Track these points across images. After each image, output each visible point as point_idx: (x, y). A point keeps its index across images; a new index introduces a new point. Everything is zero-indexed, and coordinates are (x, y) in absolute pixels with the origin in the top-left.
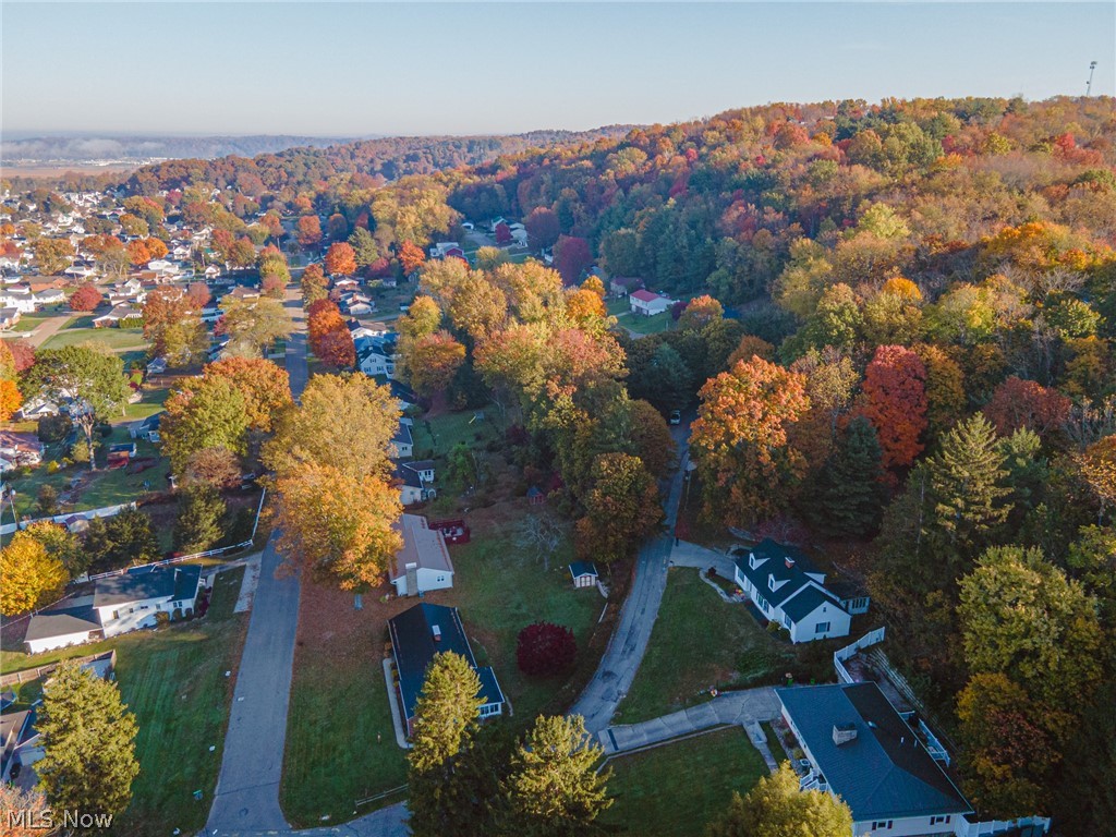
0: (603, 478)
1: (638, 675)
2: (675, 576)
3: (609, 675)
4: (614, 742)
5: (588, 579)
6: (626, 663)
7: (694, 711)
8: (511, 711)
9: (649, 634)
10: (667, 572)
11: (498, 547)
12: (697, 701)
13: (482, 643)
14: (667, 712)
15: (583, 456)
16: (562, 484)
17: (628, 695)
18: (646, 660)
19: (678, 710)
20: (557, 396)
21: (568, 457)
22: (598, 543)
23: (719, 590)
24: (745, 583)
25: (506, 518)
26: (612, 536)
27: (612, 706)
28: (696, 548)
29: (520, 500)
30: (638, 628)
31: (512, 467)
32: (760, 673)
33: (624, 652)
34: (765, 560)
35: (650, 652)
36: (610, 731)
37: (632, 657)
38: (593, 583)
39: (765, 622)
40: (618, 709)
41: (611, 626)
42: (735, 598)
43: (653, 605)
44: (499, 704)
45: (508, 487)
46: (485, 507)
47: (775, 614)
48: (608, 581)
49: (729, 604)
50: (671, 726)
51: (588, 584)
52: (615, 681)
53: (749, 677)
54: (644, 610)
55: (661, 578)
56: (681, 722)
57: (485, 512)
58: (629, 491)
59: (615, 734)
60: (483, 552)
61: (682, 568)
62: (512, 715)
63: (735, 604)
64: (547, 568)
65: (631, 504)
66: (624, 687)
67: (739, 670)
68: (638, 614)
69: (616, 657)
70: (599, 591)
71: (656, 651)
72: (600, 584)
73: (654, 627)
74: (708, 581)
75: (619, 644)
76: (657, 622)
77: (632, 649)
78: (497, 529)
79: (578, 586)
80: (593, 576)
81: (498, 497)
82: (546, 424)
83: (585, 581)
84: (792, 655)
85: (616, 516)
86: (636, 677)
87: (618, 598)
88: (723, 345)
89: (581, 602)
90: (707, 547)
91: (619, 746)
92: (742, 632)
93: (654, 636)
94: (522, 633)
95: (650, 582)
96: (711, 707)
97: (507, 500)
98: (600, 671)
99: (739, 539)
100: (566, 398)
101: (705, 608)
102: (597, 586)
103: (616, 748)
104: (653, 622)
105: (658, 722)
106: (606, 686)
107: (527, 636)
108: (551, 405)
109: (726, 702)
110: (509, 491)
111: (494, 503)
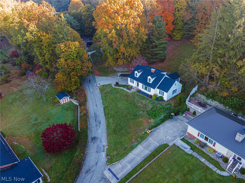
0: (63, 52)
1: (108, 135)
2: (103, 89)
3: (94, 139)
4: (115, 175)
5: (66, 99)
6: (100, 131)
7: (144, 143)
8: (48, 178)
9: (103, 114)
10: (98, 89)
11: (17, 97)
12: (143, 138)
13: (20, 144)
14: (132, 148)
15: (48, 51)
16: (41, 67)
17: (108, 146)
18: (108, 126)
19: (137, 146)
20: (28, 25)
21: (41, 53)
22: (67, 83)
23: (125, 89)
24: (134, 84)
25: (19, 85)
26: (73, 78)
27: (104, 154)
28: (105, 78)
29: (23, 77)
30: (98, 113)
31: (16, 67)
32: (162, 117)
33: (96, 125)
34: (141, 73)
35: (108, 122)
36: (109, 169)
37: (101, 127)
38: (69, 100)
39: (151, 96)
40: (107, 155)
41: (85, 116)
42: (133, 90)
43: (99, 102)
44: (40, 179)
45: (16, 74)
46: (7, 83)
47: (154, 92)
48: (75, 98)
49: (132, 93)
50: (138, 155)
51: (67, 101)
52: (98, 141)
53: (158, 119)
54: (96, 105)
55: (97, 92)
56: (142, 151)
57: (7, 85)
58: (76, 57)
59: (113, 170)
60: (10, 101)
61: (104, 85)
62: (49, 180)
63: (134, 92)
64: (45, 100)
65: (79, 62)
66: (104, 142)
67: (153, 118)
68: (95, 108)
69: (94, 129)
70: (72, 103)
71: (111, 121)
72: (72, 100)
73: (104, 111)
74: (117, 87)
75: (92, 123)
76: (104, 108)
77: (100, 123)
78: (15, 90)
79: (62, 103)
80: (68, 98)
81: (13, 78)
82: (26, 40)
83: (65, 100)
84: (169, 106)
85: (73, 69)
86: (108, 136)
87: (83, 103)
88: (87, 13)
89: (67, 110)
90: (109, 77)
91: (118, 177)
92: (144, 102)
93: (106, 114)
94: (43, 134)
95: (93, 94)
96: (151, 139)
97: (18, 78)
98: (90, 139)
99: (119, 72)
100: (33, 26)
101: (122, 97)
102: (71, 101)
103: (118, 179)
104: (103, 109)
105: (131, 156)
106: (96, 145)
107: (46, 134)
108: (26, 30)
109: (155, 134)
110: (17, 75)
111: (11, 81)
